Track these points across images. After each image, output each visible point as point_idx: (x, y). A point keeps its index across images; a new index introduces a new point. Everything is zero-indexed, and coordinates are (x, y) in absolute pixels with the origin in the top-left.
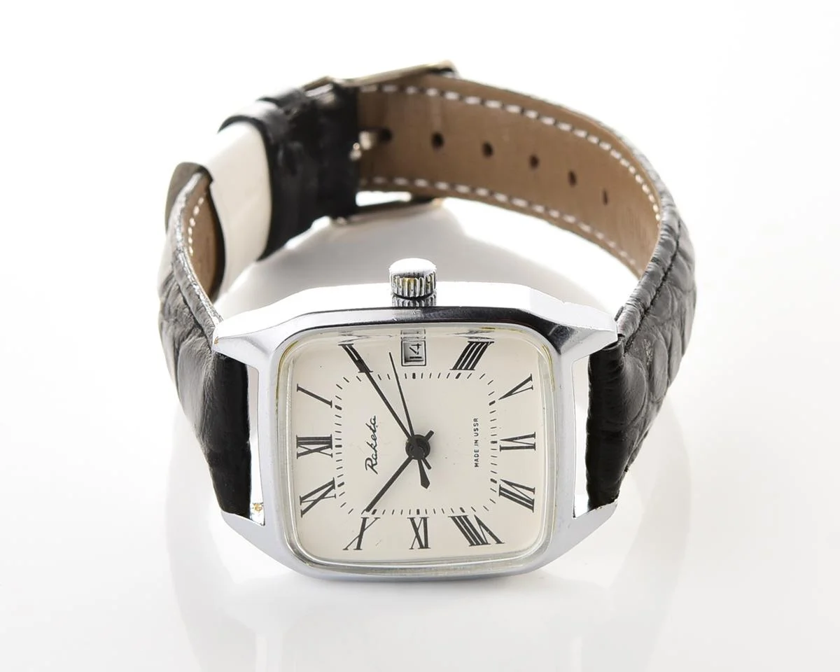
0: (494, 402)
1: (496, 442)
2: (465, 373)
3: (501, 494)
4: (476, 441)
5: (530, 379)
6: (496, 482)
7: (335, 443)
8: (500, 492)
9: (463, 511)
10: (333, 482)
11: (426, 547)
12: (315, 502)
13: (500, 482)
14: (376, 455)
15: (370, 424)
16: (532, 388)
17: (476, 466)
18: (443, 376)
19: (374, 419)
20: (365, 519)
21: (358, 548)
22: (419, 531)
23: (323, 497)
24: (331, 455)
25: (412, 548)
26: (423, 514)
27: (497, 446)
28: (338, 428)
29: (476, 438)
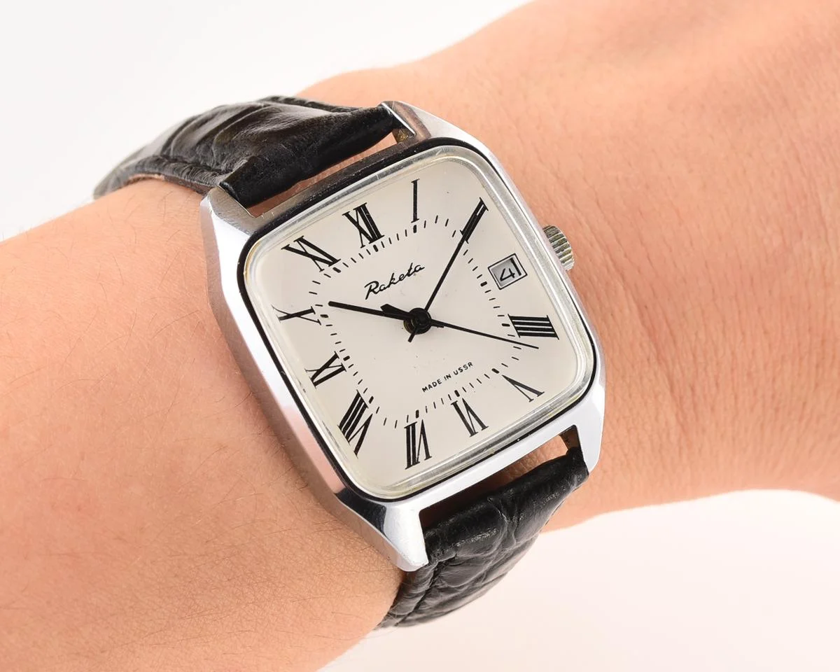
0: (497, 372)
1: (458, 395)
2: (512, 329)
3: (408, 428)
4: (450, 377)
5: (539, 394)
6: (417, 416)
7: (377, 243)
8: (409, 426)
9: (370, 401)
10: (335, 261)
11: (316, 384)
12: (305, 254)
13: (419, 420)
14: (385, 288)
15: (413, 267)
16: (531, 400)
17: (424, 390)
18: (498, 312)
19: (420, 269)
20: (312, 311)
21: (280, 319)
22: (326, 370)
23: (314, 258)
24: (363, 246)
26: (346, 364)
27: (455, 398)
28: (394, 239)
29: (452, 375)
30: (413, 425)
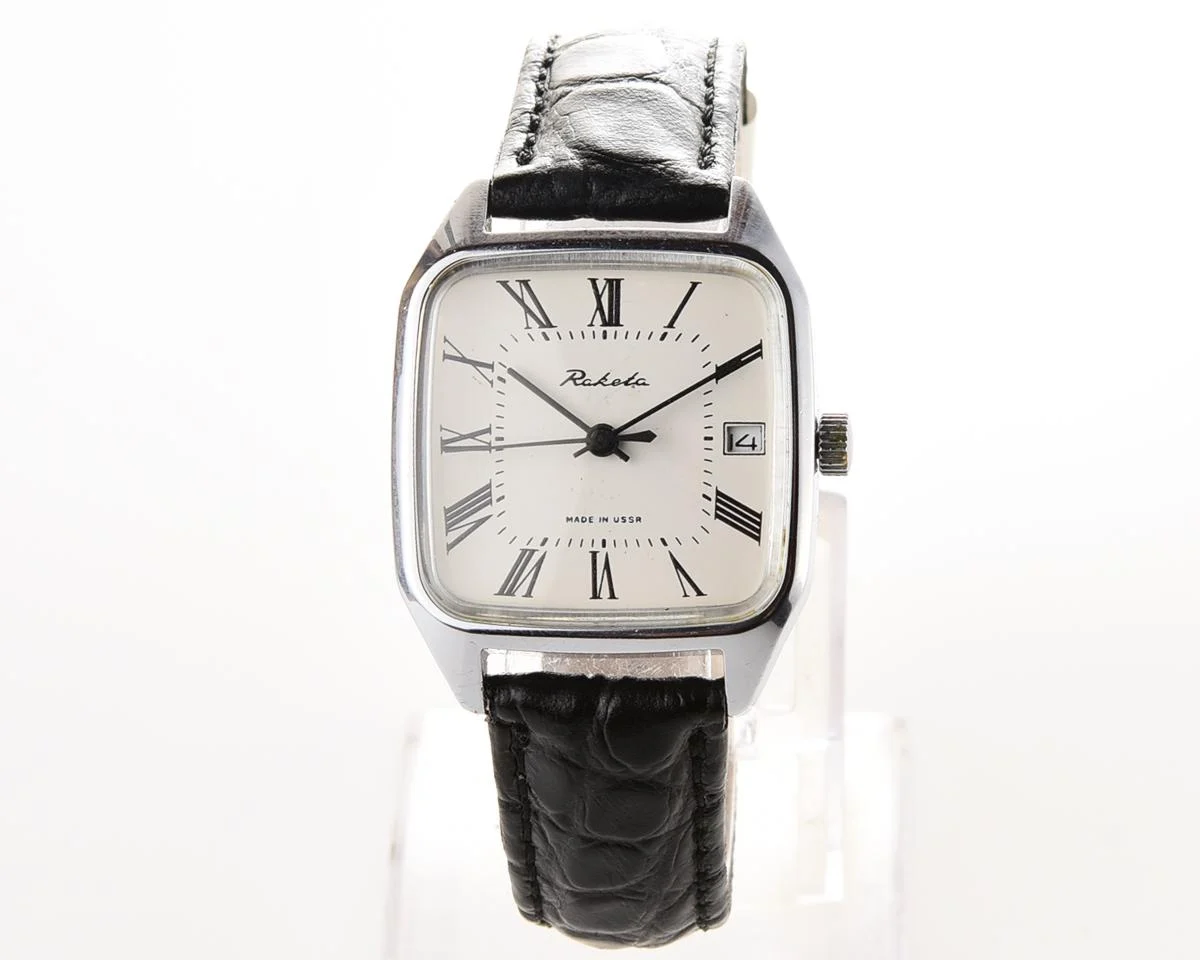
0: (665, 544)
1: (604, 545)
2: (711, 506)
3: (524, 551)
4: (607, 520)
5: (700, 593)
6: (543, 544)
7: (610, 330)
8: (527, 550)
9: (499, 500)
10: (550, 325)
11: (444, 449)
12: (521, 301)
13: (542, 550)
14: (589, 385)
15: (637, 378)
16: (686, 596)
17: (568, 519)
18: (707, 478)
19: (644, 384)
20: (491, 367)
21: (446, 356)
22: (469, 439)
23: (528, 310)
24: (591, 325)
25: (442, 429)
26: (495, 445)
27: (598, 547)
28: (632, 336)
29: (611, 520)
30: (533, 552)
